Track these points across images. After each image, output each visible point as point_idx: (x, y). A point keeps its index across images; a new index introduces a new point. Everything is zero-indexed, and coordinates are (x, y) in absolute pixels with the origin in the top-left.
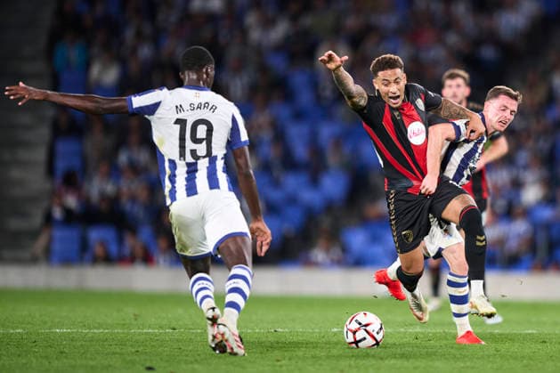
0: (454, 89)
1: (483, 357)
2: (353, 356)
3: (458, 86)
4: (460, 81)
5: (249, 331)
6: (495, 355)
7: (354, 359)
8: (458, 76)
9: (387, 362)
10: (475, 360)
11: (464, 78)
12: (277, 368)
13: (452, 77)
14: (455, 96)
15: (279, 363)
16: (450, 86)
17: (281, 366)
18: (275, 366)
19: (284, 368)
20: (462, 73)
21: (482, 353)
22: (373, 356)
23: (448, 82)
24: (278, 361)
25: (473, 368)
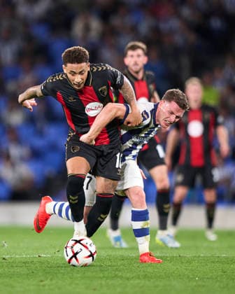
0: (135, 59)
1: (211, 278)
2: (104, 277)
3: (139, 56)
4: (140, 52)
5: (17, 256)
6: (222, 275)
7: (105, 279)
8: (139, 47)
9: (132, 282)
10: (205, 280)
11: (143, 49)
12: (41, 288)
13: (134, 48)
14: (136, 64)
15: (42, 283)
16: (132, 56)
17: (44, 286)
18: (39, 285)
19: (47, 287)
20: (141, 44)
21: (211, 274)
22: (121, 277)
23: (130, 53)
24: (42, 281)
25: (204, 286)
